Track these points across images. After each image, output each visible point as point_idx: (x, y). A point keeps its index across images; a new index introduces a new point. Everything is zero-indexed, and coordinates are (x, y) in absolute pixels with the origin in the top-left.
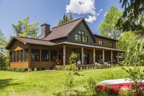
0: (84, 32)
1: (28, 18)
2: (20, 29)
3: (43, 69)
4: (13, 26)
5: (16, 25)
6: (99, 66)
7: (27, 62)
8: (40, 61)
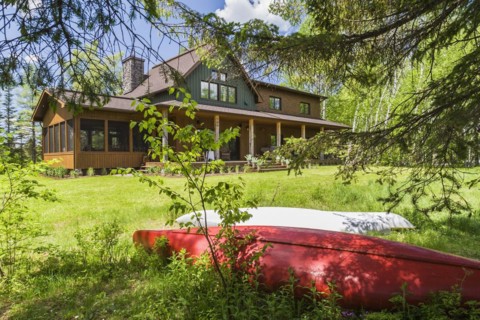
0: (226, 74)
6: (256, 164)
7: (72, 152)
8: (103, 150)
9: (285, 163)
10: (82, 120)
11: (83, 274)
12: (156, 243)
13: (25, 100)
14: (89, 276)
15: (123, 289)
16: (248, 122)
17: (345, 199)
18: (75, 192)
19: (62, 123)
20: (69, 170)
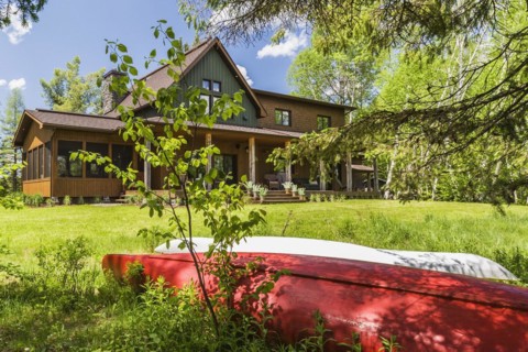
0: (220, 83)
1: (78, 61)
2: (60, 92)
3: (89, 200)
4: (44, 85)
5: (48, 83)
6: (258, 193)
7: (49, 178)
8: (81, 176)
9: (297, 193)
10: (60, 142)
11: (42, 302)
12: (128, 270)
13: (8, 127)
14: (48, 303)
15: (86, 323)
16: (247, 142)
17: (390, 239)
18: (49, 219)
19: (41, 147)
20: (46, 198)
